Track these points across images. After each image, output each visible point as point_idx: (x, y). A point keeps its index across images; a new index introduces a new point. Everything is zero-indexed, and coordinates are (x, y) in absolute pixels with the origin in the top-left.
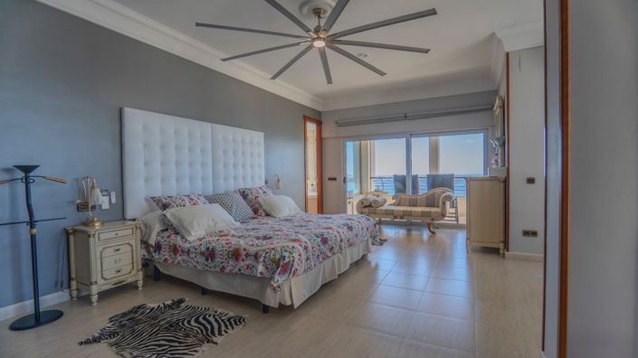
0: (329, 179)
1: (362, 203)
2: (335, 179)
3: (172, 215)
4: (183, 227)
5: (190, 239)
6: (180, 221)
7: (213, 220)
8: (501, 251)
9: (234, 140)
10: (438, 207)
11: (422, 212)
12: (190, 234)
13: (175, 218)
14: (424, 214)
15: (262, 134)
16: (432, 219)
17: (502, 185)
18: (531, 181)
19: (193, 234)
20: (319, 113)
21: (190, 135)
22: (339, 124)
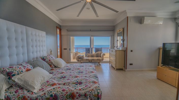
0: (64, 49)
1: (78, 57)
2: (66, 49)
3: (19, 79)
4: (29, 85)
5: (35, 91)
6: (25, 82)
7: (43, 77)
8: (124, 69)
9: (35, 35)
10: (101, 57)
11: (97, 59)
12: (34, 88)
13: (21, 80)
14: (98, 60)
15: (45, 32)
16: (100, 61)
17: (124, 52)
18: (132, 51)
19: (36, 88)
20: (60, 26)
21: (16, 31)
22: (68, 31)
